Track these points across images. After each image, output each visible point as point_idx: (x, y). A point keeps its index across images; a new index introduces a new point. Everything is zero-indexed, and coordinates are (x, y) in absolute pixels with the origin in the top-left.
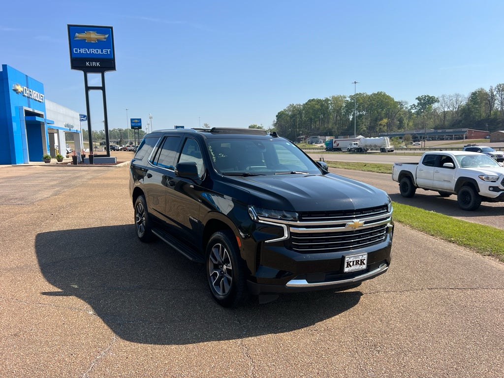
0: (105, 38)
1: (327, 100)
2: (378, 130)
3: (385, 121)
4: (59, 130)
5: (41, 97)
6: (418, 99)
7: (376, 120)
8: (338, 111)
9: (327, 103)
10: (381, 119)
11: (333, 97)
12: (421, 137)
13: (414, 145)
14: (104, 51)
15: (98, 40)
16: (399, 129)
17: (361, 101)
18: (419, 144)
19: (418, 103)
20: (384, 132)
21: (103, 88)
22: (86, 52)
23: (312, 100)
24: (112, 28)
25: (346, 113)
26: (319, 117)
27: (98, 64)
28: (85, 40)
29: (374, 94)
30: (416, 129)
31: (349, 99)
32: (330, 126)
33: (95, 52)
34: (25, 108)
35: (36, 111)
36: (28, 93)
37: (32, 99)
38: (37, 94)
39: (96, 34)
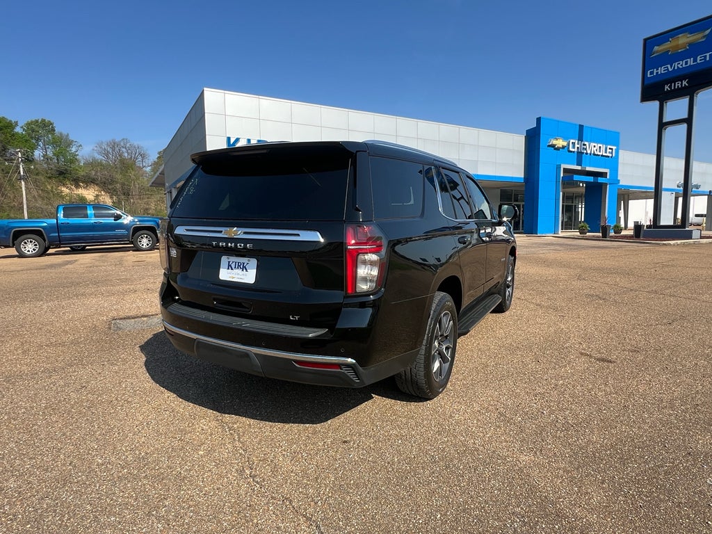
0: (704, 37)
5: (609, 151)
14: (699, 59)
15: (690, 44)
21: (689, 121)
22: (668, 69)
27: (684, 83)
28: (668, 52)
33: (682, 65)
34: (564, 166)
35: (588, 169)
36: (578, 148)
37: (587, 153)
38: (600, 147)
39: (689, 36)
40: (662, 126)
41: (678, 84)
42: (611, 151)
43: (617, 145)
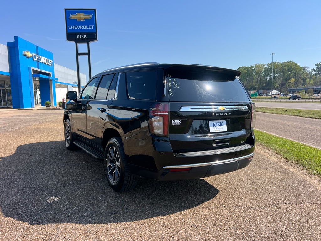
0: (90, 17)
1: (252, 67)
2: (287, 86)
3: (293, 80)
4: (68, 85)
5: (50, 62)
6: (317, 65)
7: (286, 79)
8: (259, 74)
9: (251, 69)
10: (290, 79)
11: (256, 65)
12: (319, 91)
13: (315, 96)
14: (89, 27)
15: (85, 19)
16: (302, 85)
17: (276, 67)
18: (319, 96)
19: (317, 68)
20: (292, 87)
21: (88, 54)
22: (77, 28)
23: (242, 67)
24: (95, 10)
25: (264, 75)
26: (246, 78)
27: (85, 36)
28: (77, 19)
29: (285, 63)
30: (316, 85)
31: (267, 66)
32: (254, 83)
33: (83, 28)
34: (33, 68)
35: (44, 71)
36: (37, 58)
37: (41, 62)
38: (46, 60)
39: (84, 15)
40: (78, 54)
41: (82, 36)
42: (51, 62)
43: (52, 59)
